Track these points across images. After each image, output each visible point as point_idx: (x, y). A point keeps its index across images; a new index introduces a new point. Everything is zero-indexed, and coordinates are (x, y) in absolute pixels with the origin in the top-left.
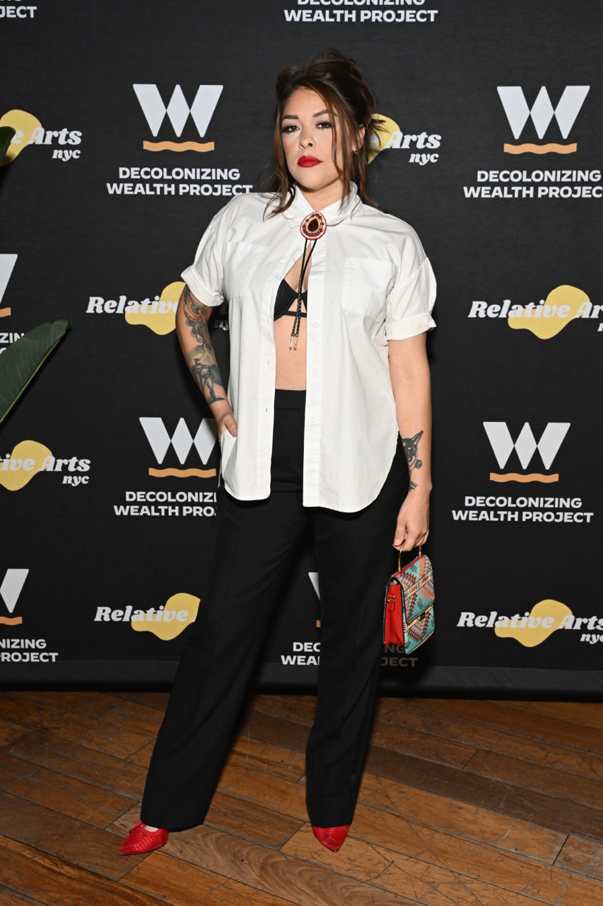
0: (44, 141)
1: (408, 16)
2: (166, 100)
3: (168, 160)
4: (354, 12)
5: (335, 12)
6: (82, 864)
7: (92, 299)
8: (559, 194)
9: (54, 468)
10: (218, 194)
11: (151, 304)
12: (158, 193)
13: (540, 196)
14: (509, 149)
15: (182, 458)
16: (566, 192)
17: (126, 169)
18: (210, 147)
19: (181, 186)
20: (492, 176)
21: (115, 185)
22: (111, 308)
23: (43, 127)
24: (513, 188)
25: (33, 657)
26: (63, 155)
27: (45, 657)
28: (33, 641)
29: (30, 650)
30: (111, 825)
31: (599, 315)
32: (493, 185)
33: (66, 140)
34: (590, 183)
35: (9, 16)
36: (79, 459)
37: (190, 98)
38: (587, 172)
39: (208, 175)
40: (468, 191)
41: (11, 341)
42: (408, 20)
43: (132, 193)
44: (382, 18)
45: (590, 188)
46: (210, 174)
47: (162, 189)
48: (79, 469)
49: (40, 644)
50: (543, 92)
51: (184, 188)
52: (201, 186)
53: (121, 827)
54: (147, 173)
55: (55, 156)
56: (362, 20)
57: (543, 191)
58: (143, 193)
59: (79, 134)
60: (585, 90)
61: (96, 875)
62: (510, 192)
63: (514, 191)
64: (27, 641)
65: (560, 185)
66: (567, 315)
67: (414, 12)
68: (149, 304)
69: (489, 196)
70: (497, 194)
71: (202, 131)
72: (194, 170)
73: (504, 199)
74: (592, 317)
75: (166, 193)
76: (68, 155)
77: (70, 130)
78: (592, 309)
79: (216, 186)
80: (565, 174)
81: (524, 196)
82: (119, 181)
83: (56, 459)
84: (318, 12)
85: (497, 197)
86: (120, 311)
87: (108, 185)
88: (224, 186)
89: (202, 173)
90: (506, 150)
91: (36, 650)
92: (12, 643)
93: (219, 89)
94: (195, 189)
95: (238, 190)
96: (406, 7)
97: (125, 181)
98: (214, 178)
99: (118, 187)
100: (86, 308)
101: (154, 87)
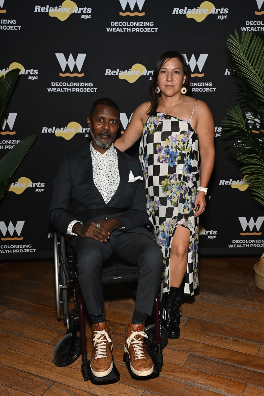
1: (148, 30)
2: (67, 59)
3: (68, 80)
4: (130, 28)
5: (124, 28)
7: (44, 128)
8: (199, 91)
9: (32, 186)
10: (86, 91)
12: (65, 91)
16: (201, 90)
17: (54, 83)
18: (82, 75)
19: (73, 89)
21: (50, 89)
22: (50, 131)
23: (25, 68)
25: (27, 251)
26: (32, 78)
27: (31, 251)
28: (27, 245)
29: (26, 248)
33: (33, 73)
34: (209, 87)
35: (11, 29)
36: (41, 183)
37: (75, 58)
38: (208, 83)
39: (82, 85)
41: (16, 143)
42: (148, 31)
43: (56, 91)
44: (139, 31)
45: (209, 88)
46: (83, 85)
47: (66, 90)
48: (41, 186)
49: (29, 246)
51: (74, 89)
54: (61, 84)
55: (29, 79)
56: (133, 31)
57: (193, 89)
58: (60, 91)
59: (37, 71)
60: (206, 55)
64: (25, 245)
65: (199, 87)
67: (150, 28)
68: (63, 130)
71: (80, 70)
72: (77, 83)
75: (68, 91)
76: (33, 78)
77: (34, 69)
79: (85, 89)
80: (200, 84)
82: (52, 87)
83: (33, 183)
84: (118, 28)
86: (53, 132)
87: (48, 88)
88: (88, 89)
89: (80, 84)
91: (28, 248)
92: (20, 246)
93: (85, 55)
94: (77, 90)
95: (92, 90)
96: (147, 27)
97: (53, 87)
98: (84, 86)
99: (51, 89)
100: (42, 131)
101: (63, 54)
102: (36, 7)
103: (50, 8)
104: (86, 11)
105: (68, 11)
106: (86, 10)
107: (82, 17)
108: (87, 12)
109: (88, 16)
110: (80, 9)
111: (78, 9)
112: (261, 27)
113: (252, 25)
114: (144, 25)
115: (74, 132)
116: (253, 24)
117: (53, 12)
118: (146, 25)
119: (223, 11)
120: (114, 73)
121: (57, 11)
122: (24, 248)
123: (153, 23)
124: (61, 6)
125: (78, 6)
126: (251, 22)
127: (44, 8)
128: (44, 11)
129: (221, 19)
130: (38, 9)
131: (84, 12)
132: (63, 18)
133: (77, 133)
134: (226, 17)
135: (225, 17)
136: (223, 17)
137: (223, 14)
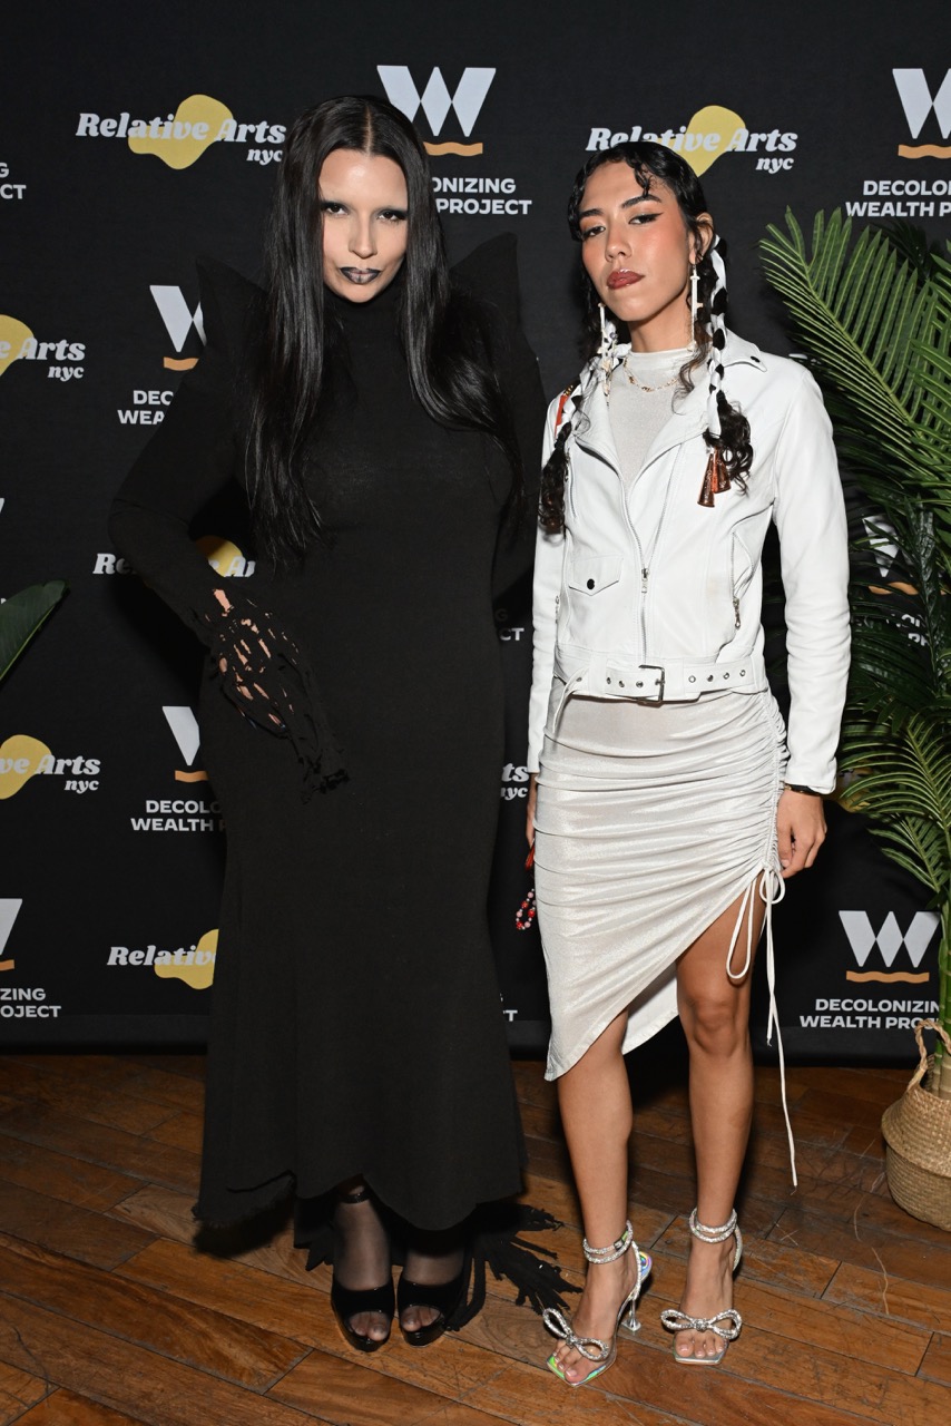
0: (37, 355)
1: (495, 207)
2: (193, 306)
6: (69, 1253)
7: (101, 557)
9: (54, 770)
17: (143, 393)
21: (128, 413)
23: (35, 337)
27: (44, 1011)
28: (29, 991)
29: (25, 1002)
30: (111, 1210)
33: (65, 354)
36: (86, 758)
42: (495, 212)
43: (150, 423)
44: (463, 209)
48: (86, 771)
49: (37, 994)
53: (124, 1211)
54: (168, 398)
55: (51, 375)
59: (82, 347)
61: (85, 1265)
64: (21, 991)
67: (502, 202)
76: (68, 374)
77: (70, 342)
82: (134, 408)
83: (57, 758)
87: (120, 412)
91: (32, 1002)
96: (492, 196)
97: (140, 407)
99: (133, 415)
100: (93, 566)
101: (176, 289)
102: (84, 117)
103: (135, 123)
104: (265, 136)
105: (201, 134)
106: (267, 133)
107: (250, 158)
108: (270, 139)
109: (271, 152)
110: (244, 128)
111: (238, 129)
112: (923, 204)
113: (888, 193)
114: (481, 190)
116: (890, 190)
117: (145, 137)
118: (487, 191)
119: (778, 141)
121: (160, 133)
122: (18, 1002)
123: (512, 181)
124: (174, 115)
125: (235, 118)
126: (882, 183)
127: (113, 124)
128: (112, 133)
129: (771, 171)
130: (89, 125)
131: (260, 139)
132: (180, 160)
134: (789, 164)
135: (786, 164)
136: (777, 165)
137: (778, 154)
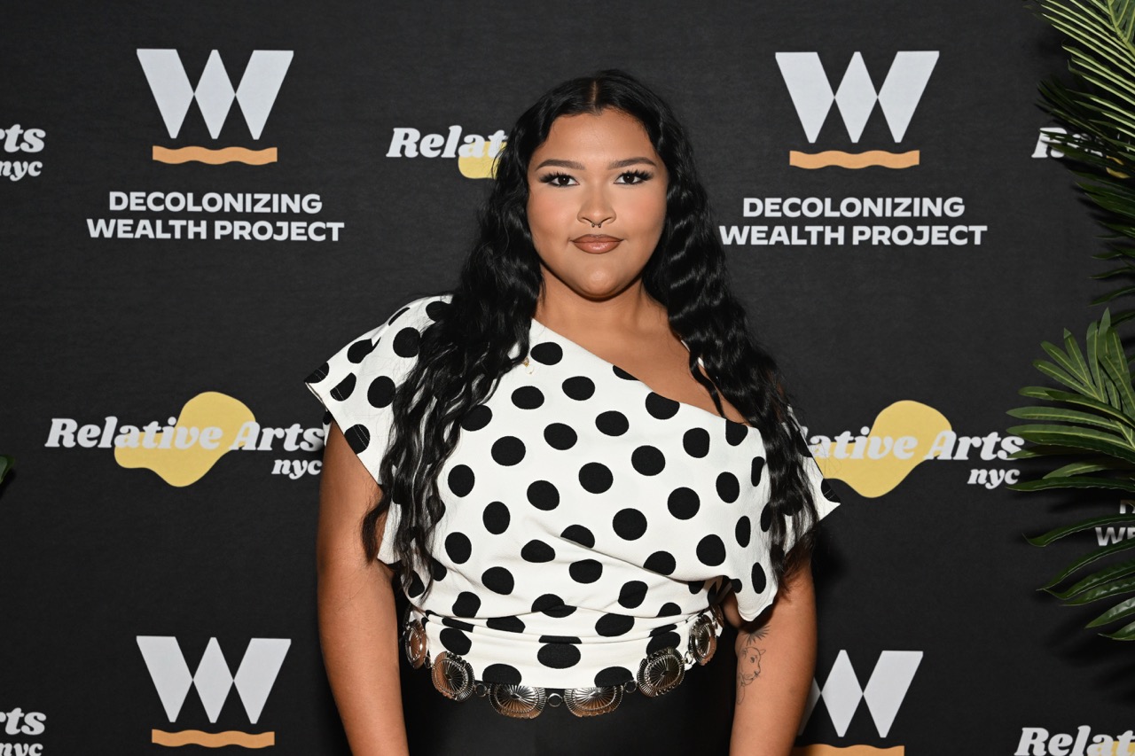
2: (194, 79)
3: (196, 179)
7: (56, 423)
8: (890, 239)
10: (283, 237)
11: (161, 431)
12: (178, 235)
13: (855, 242)
14: (798, 159)
15: (213, 714)
16: (902, 235)
17: (123, 195)
18: (269, 155)
19: (218, 224)
20: (769, 207)
21: (101, 222)
22: (90, 439)
24: (808, 228)
26: (13, 170)
31: (968, 455)
32: (772, 223)
33: (18, 144)
34: (945, 220)
36: (25, 711)
38: (939, 200)
39: (265, 206)
40: (728, 233)
43: (131, 236)
45: (946, 228)
46: (269, 204)
48: (25, 730)
50: (857, 62)
51: (224, 228)
52: (252, 225)
54: (158, 202)
57: (862, 233)
58: (151, 236)
59: (42, 133)
60: (930, 58)
62: (803, 235)
63: (809, 233)
65: (892, 222)
66: (912, 454)
68: (158, 432)
69: (765, 242)
70: (779, 239)
71: (256, 131)
72: (240, 196)
73: (792, 247)
74: (956, 458)
75: (191, 236)
76: (20, 171)
77: (25, 128)
78: (957, 443)
79: (279, 224)
80: (899, 204)
81: (828, 242)
82: (109, 216)
85: (779, 243)
86: (105, 443)
87: (90, 222)
88: (294, 225)
89: (255, 202)
90: (793, 162)
93: (287, 56)
94: (242, 230)
95: (318, 231)
97: (119, 215)
98: (276, 210)
99: (108, 226)
100: (46, 438)
101: (173, 53)
115: (214, 446)
120: (434, 145)
133: (232, 453)
